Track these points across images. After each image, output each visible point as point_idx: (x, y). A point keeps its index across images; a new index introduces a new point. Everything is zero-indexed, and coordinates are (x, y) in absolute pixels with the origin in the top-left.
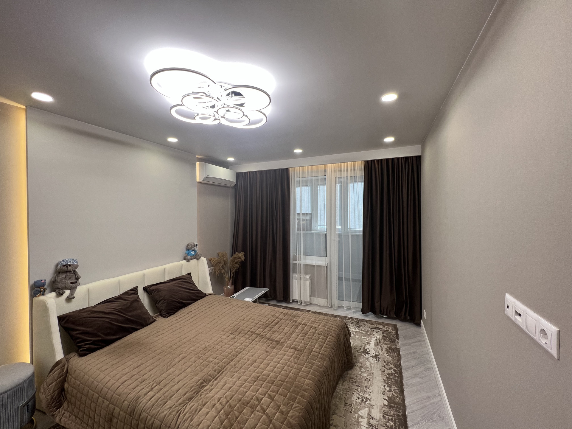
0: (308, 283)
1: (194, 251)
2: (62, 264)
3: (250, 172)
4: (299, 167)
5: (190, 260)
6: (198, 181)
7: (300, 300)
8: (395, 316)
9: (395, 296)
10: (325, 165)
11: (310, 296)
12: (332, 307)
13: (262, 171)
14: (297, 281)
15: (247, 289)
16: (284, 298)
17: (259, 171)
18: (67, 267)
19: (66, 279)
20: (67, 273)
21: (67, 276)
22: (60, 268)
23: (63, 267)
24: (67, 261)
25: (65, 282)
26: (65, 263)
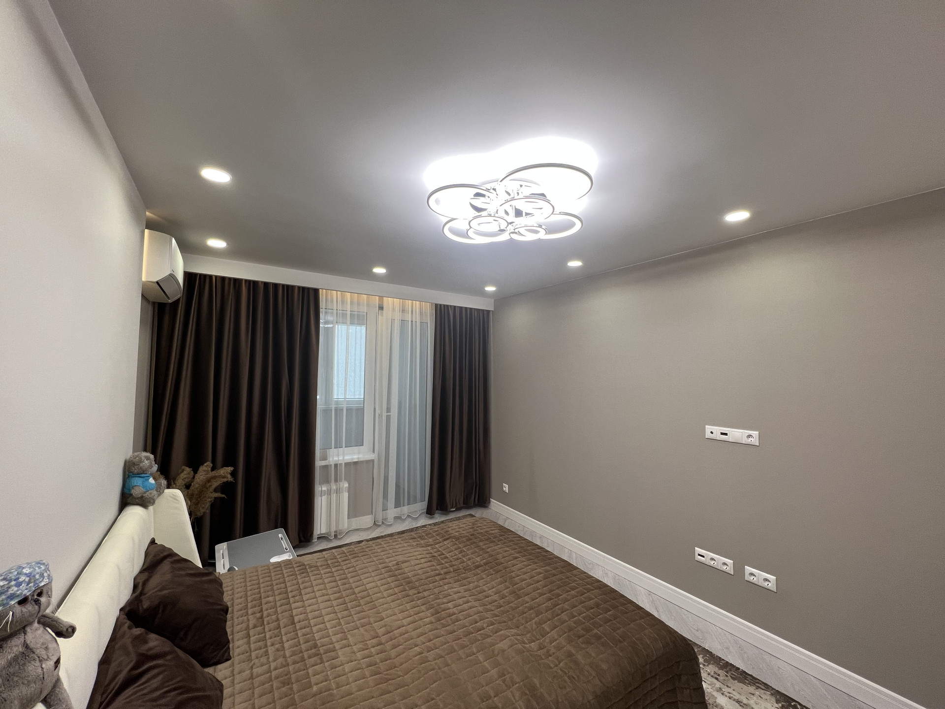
2: (12, 597)
4: (334, 292)
6: (144, 279)
7: (330, 532)
8: (464, 504)
9: (463, 479)
10: (381, 298)
11: (349, 518)
12: (383, 523)
13: (255, 283)
14: (324, 498)
15: (229, 548)
16: (302, 538)
17: (246, 281)
18: (37, 602)
19: (39, 657)
20: (25, 634)
21: (32, 646)
22: (10, 620)
23: (24, 610)
24: (34, 576)
25: (40, 670)
26: (26, 589)
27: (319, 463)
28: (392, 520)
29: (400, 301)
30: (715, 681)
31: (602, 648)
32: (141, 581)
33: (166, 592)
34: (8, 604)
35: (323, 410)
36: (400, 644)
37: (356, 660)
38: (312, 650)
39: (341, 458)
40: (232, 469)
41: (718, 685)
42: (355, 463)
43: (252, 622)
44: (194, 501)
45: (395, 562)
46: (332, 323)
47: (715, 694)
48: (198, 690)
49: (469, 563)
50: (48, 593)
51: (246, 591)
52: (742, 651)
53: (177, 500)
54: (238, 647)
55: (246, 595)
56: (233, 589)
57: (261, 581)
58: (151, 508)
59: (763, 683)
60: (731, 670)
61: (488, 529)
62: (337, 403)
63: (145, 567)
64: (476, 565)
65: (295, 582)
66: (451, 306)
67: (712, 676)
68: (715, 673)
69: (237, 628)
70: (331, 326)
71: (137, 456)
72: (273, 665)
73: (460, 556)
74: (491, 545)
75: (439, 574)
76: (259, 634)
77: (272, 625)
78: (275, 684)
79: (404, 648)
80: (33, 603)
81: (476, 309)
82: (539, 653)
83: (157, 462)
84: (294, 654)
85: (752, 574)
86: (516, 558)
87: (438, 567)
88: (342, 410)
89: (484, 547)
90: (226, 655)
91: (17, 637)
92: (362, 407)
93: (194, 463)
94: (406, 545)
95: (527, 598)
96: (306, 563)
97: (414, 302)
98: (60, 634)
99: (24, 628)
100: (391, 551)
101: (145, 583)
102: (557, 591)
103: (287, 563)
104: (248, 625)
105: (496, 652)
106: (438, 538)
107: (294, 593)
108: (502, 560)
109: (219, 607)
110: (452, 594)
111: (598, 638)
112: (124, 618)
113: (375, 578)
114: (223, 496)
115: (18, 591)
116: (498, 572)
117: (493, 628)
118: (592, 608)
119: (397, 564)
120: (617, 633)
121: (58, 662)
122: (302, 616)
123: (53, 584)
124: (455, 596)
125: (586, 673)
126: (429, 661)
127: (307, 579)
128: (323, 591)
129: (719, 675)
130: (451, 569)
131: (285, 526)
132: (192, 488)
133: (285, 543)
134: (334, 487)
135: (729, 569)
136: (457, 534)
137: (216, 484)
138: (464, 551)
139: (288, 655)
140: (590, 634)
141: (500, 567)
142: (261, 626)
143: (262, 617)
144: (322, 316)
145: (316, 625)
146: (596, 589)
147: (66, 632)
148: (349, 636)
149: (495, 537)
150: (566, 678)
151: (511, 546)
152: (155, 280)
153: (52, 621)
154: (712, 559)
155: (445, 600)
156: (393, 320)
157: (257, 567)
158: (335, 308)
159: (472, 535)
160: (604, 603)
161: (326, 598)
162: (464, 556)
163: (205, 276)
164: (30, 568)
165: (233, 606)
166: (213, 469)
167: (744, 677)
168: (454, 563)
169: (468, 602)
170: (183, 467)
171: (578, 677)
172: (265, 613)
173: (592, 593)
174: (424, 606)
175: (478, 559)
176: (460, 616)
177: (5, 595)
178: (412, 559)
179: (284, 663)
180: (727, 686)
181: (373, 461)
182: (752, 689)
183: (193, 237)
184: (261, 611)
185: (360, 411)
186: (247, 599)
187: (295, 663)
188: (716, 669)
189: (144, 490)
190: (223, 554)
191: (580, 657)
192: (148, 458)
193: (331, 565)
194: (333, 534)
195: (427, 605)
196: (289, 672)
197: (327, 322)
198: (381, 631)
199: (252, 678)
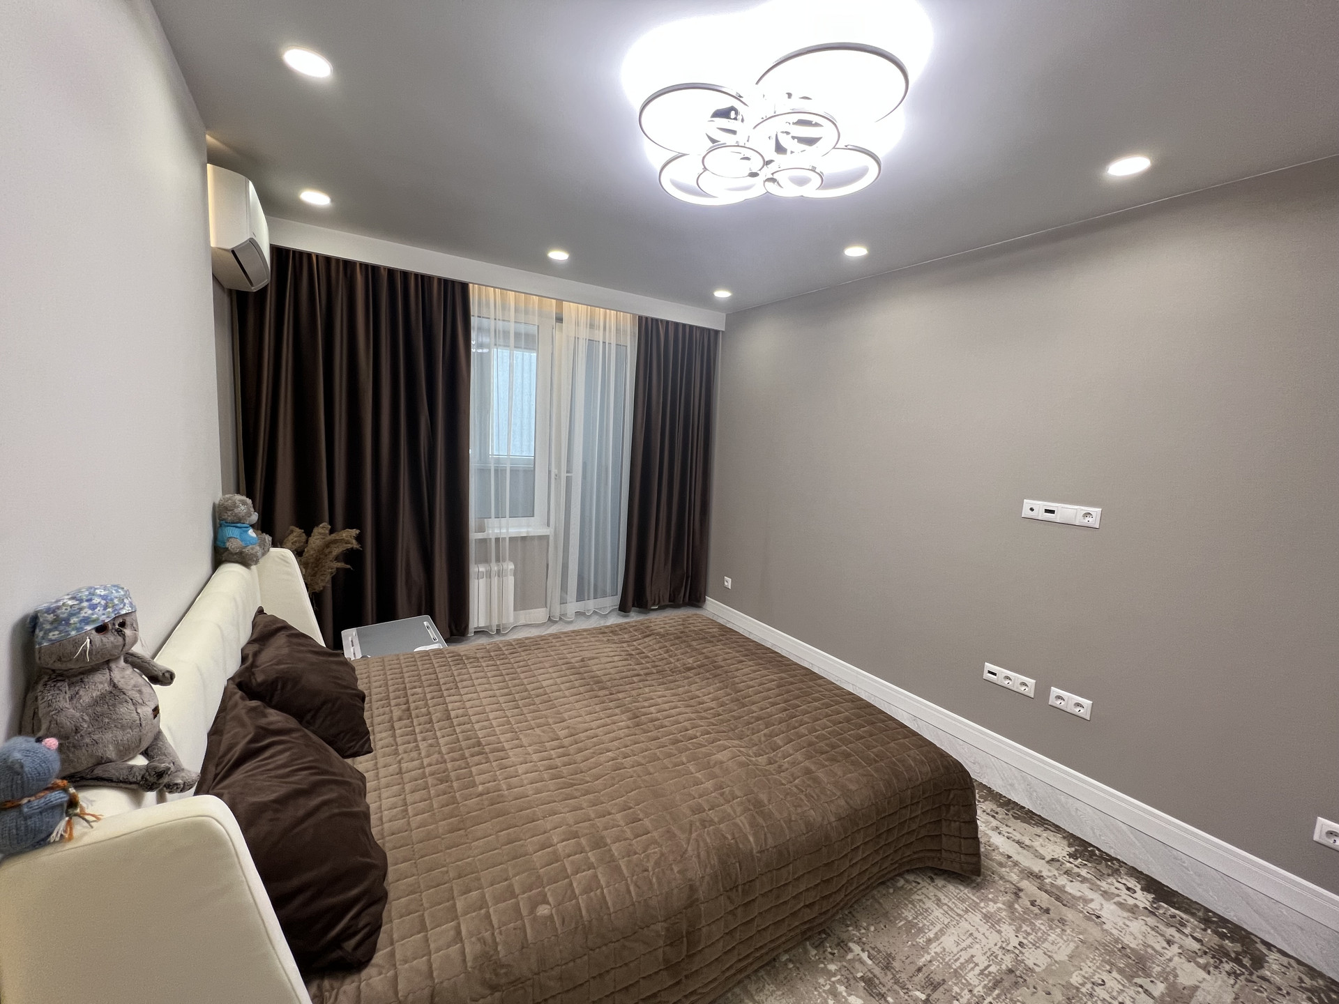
2: (87, 621)
4: (492, 289)
6: (213, 244)
7: (491, 626)
8: (670, 601)
9: (670, 569)
10: (560, 302)
11: (515, 610)
12: (560, 619)
13: (375, 269)
14: (482, 582)
15: (359, 634)
16: (454, 631)
17: (361, 264)
18: (120, 632)
19: (132, 700)
20: (110, 670)
21: (120, 685)
22: (88, 646)
23: (105, 640)
24: (112, 600)
25: (135, 714)
26: (104, 614)
27: (474, 536)
28: (573, 616)
29: (587, 308)
30: (992, 819)
31: (851, 767)
32: (250, 651)
33: (282, 666)
34: (82, 628)
35: (478, 469)
36: (588, 747)
37: (531, 762)
38: (476, 748)
39: (504, 531)
40: (358, 532)
41: (995, 823)
42: (524, 539)
43: (397, 713)
44: (309, 571)
45: (580, 658)
46: (488, 346)
47: (990, 833)
48: (334, 774)
49: (678, 664)
50: (132, 625)
51: (386, 679)
52: (1030, 788)
53: (287, 562)
54: (381, 740)
55: (386, 685)
56: (368, 677)
57: (405, 670)
58: (254, 567)
59: (1054, 824)
60: (1013, 808)
61: (704, 627)
62: (498, 461)
63: (254, 637)
64: (687, 668)
65: (449, 673)
66: (662, 321)
67: (988, 814)
68: (992, 810)
69: (377, 720)
70: (485, 350)
71: (229, 499)
72: (426, 761)
73: (666, 656)
74: (707, 645)
75: (638, 675)
76: (406, 728)
77: (422, 719)
78: (430, 780)
79: (594, 753)
80: (116, 633)
81: (699, 327)
82: (768, 767)
83: (257, 508)
84: (452, 751)
85: (1059, 697)
86: (742, 661)
87: (636, 667)
88: (504, 470)
89: (698, 647)
90: (367, 746)
91: (100, 672)
92: (533, 469)
93: (307, 522)
94: (593, 639)
95: (754, 708)
96: (462, 654)
97: (608, 311)
98: (155, 679)
99: (108, 662)
100: (573, 646)
101: (256, 655)
102: (796, 702)
103: (437, 653)
104: (391, 718)
105: (712, 763)
106: (636, 634)
107: (448, 686)
108: (722, 664)
109: (354, 692)
110: (654, 697)
111: (847, 755)
112: (234, 688)
113: (554, 675)
114: (349, 566)
115: (93, 614)
116: (715, 676)
117: (709, 738)
118: (840, 723)
119: (582, 660)
120: (872, 752)
121: (156, 711)
122: (460, 712)
123: (138, 614)
124: (660, 700)
125: (828, 792)
126: (625, 768)
127: (464, 671)
128: (486, 686)
129: (997, 813)
130: (654, 670)
131: (431, 613)
132: (305, 555)
133: (433, 632)
134: (495, 568)
135: (1030, 691)
136: (662, 630)
137: (336, 551)
138: (672, 651)
139: (444, 752)
140: (835, 750)
141: (718, 671)
142: (408, 719)
143: (408, 709)
144: (473, 335)
145: (479, 722)
146: (847, 701)
147: (164, 678)
148: (521, 736)
149: (714, 637)
150: (803, 797)
151: (734, 648)
152: (230, 247)
153: (142, 662)
154: (1007, 678)
155: (646, 704)
156: (577, 339)
157: (398, 655)
158: (492, 316)
159: (682, 632)
160: (858, 718)
161: (490, 693)
162: (671, 656)
163: (301, 253)
164: (105, 590)
165: (371, 696)
166: (332, 532)
167: (1029, 817)
168: (657, 663)
169: (676, 707)
170: (292, 527)
171: (818, 796)
172: (412, 706)
173: (842, 707)
174: (619, 709)
175: (690, 660)
176: (666, 722)
177: (77, 618)
178: (603, 656)
179: (440, 759)
180: (1007, 825)
181: (546, 537)
182: (1038, 830)
183: (279, 185)
184: (407, 702)
185: (530, 473)
186: (388, 689)
187: (454, 760)
188: (995, 807)
189: (243, 544)
190: (352, 641)
191: (820, 774)
192: (244, 503)
193: (494, 657)
194: (495, 629)
195: (623, 708)
196: (447, 769)
197: (481, 346)
198: (562, 733)
199: (400, 772)
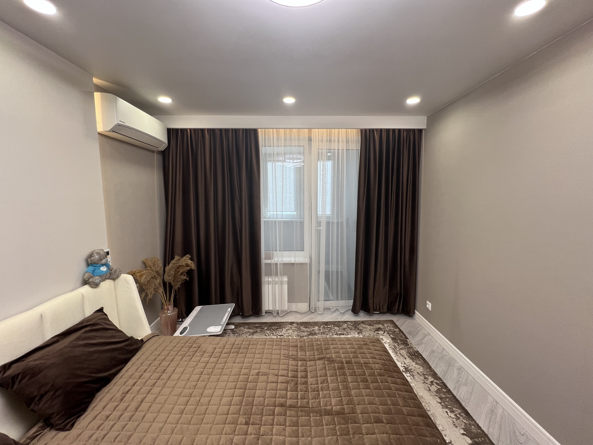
0: (286, 287)
1: (106, 264)
3: (190, 129)
4: (272, 129)
5: (100, 283)
6: (99, 130)
7: (274, 310)
8: (388, 309)
9: (388, 289)
10: (310, 129)
11: (288, 303)
12: (315, 311)
13: (213, 130)
14: (270, 286)
15: (200, 310)
16: (254, 311)
28: (323, 311)
42: (293, 264)
44: (173, 279)
53: (128, 283)
66: (377, 130)
81: (406, 129)
97: (340, 130)
114: (187, 279)
133: (226, 316)
134: (277, 280)
137: (183, 270)
152: (108, 129)
181: (305, 264)
190: (194, 314)
192: (97, 254)
194: (276, 312)
